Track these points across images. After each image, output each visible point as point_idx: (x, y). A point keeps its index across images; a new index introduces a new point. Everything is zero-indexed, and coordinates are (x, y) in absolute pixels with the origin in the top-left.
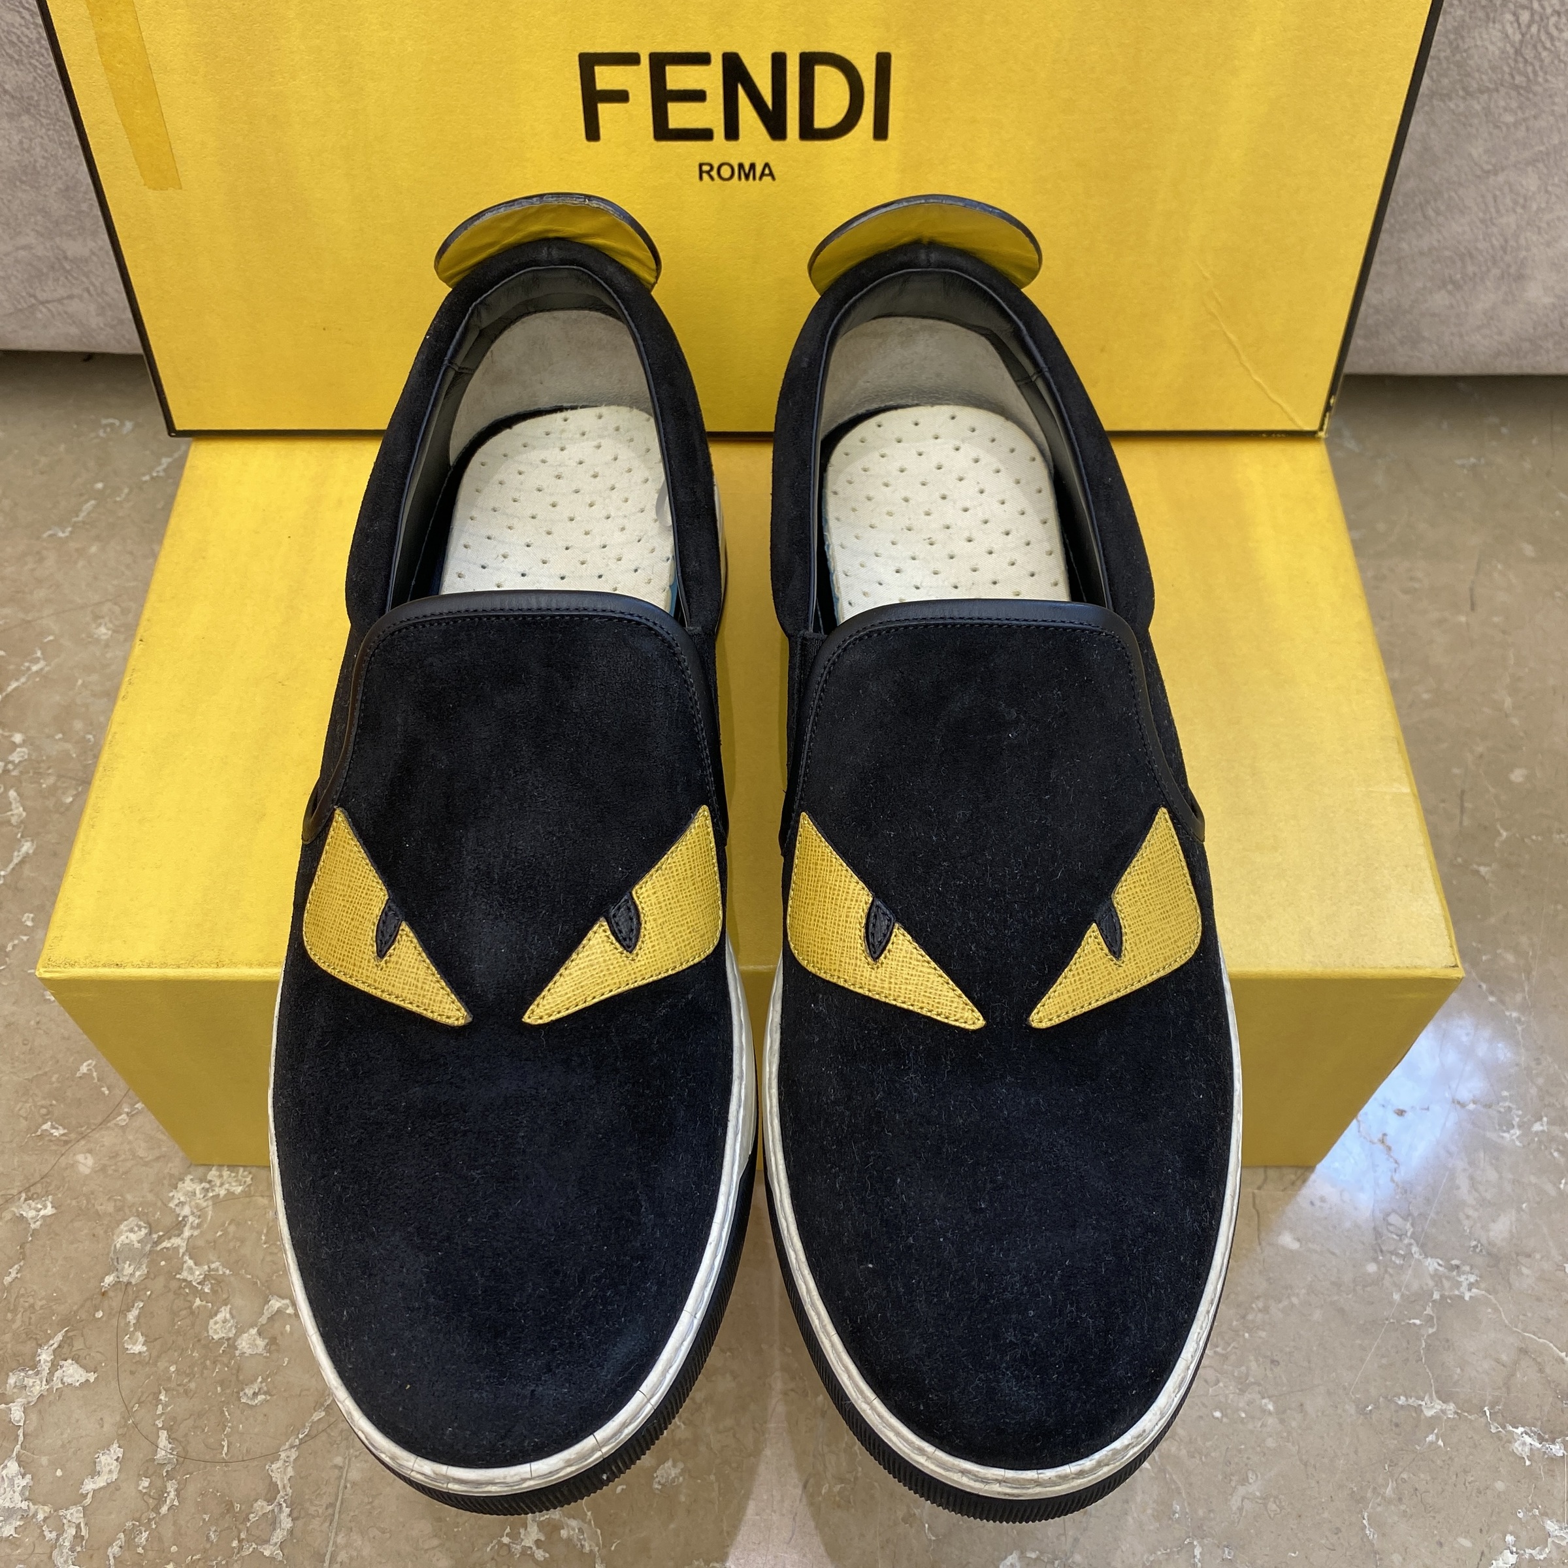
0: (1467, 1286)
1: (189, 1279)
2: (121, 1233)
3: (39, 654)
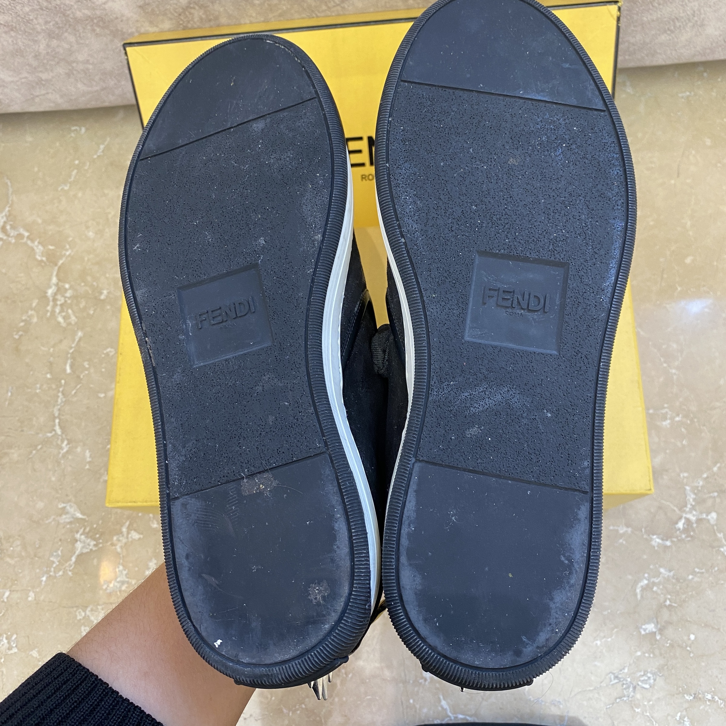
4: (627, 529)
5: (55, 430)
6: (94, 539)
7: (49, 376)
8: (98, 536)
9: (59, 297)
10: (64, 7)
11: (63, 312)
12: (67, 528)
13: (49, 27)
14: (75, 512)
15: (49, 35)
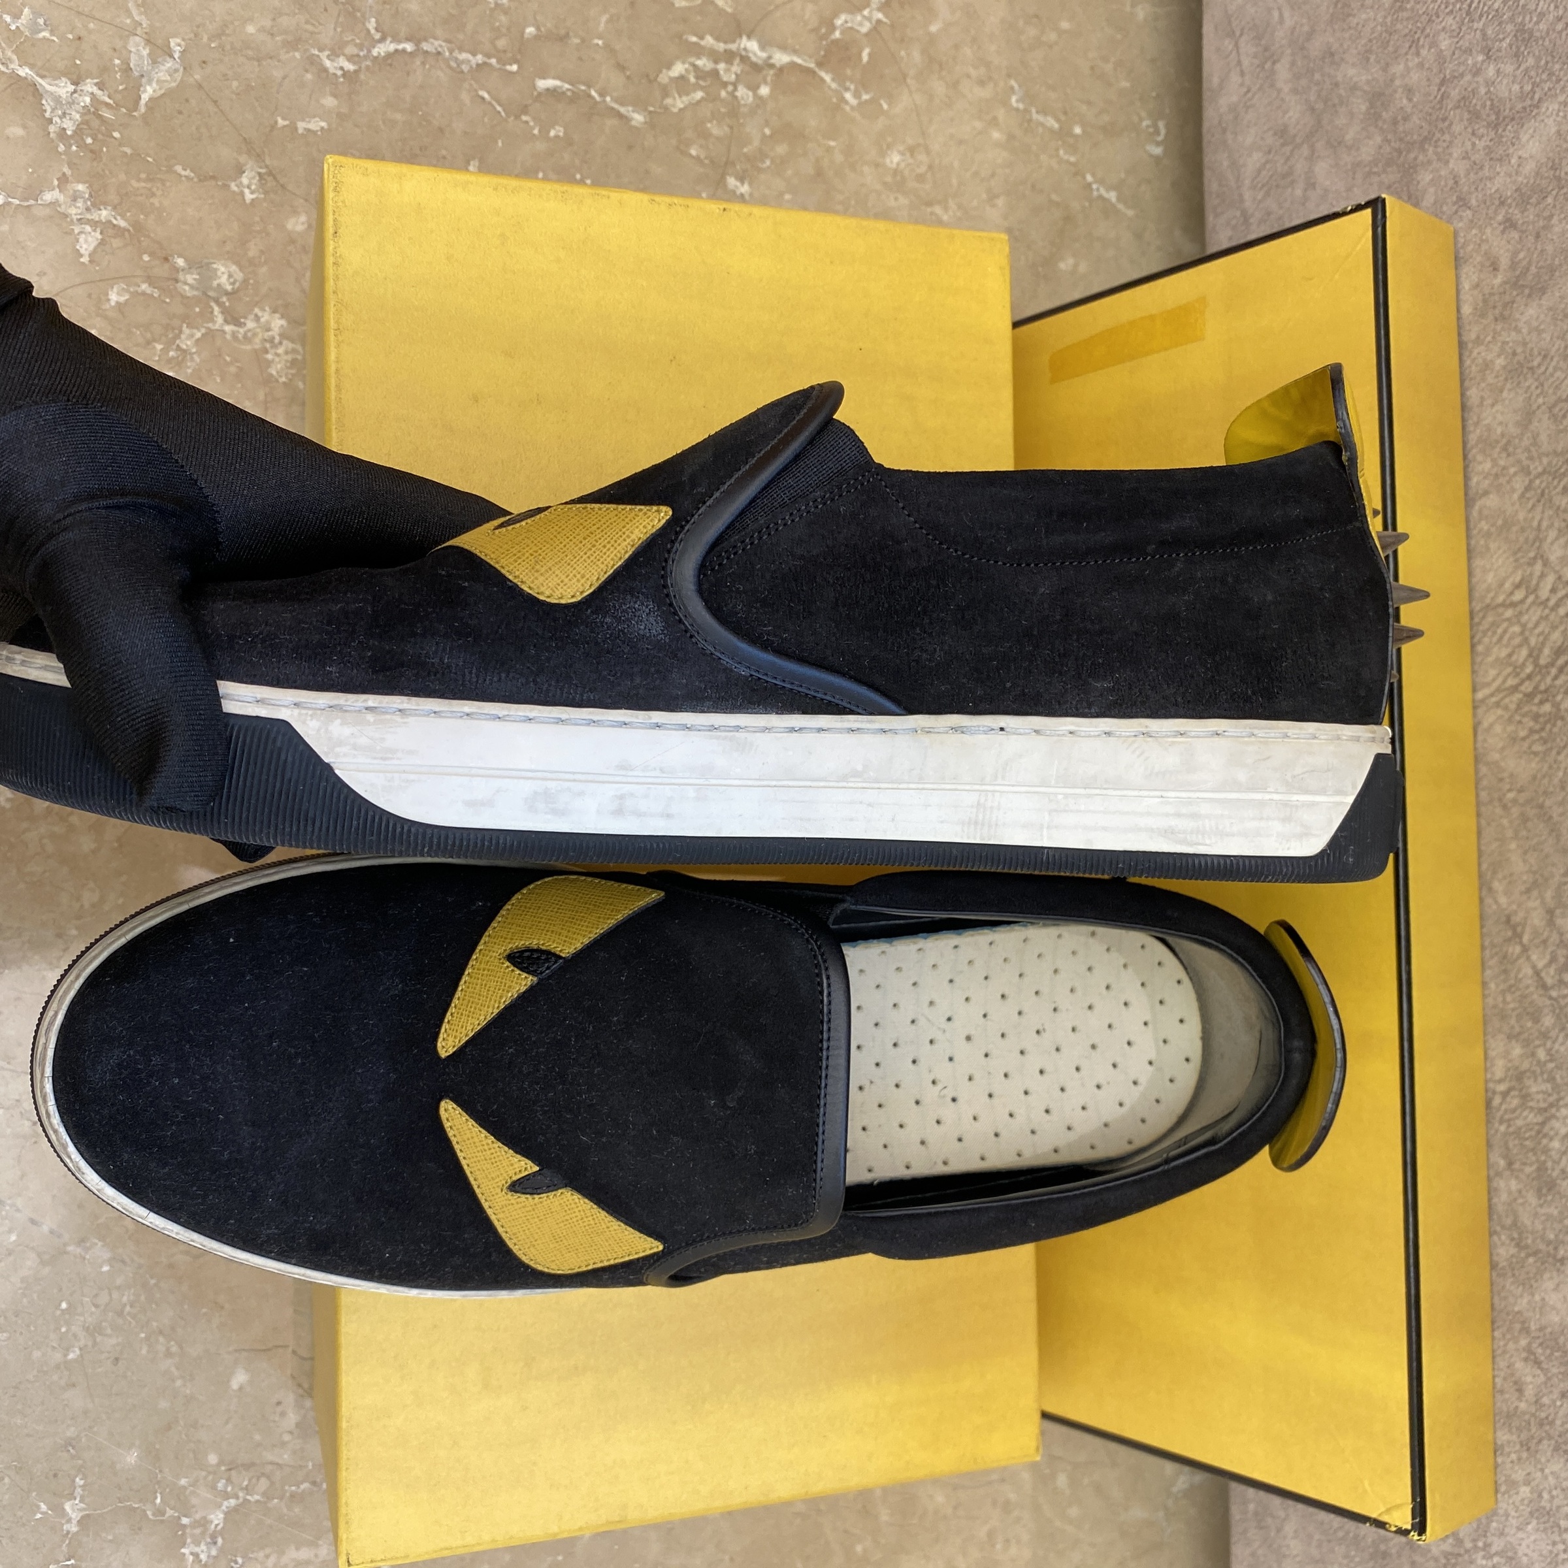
0: (196, 1551)
1: (183, 336)
2: (226, 266)
3: (865, 97)
4: (75, 1522)
5: (383, 39)
6: (78, 132)
7: (530, 30)
8: (89, 141)
9: (736, 68)
10: (1444, 141)
11: (697, 78)
12: (111, 60)
13: (1397, 96)
14: (158, 81)
15: (1381, 94)
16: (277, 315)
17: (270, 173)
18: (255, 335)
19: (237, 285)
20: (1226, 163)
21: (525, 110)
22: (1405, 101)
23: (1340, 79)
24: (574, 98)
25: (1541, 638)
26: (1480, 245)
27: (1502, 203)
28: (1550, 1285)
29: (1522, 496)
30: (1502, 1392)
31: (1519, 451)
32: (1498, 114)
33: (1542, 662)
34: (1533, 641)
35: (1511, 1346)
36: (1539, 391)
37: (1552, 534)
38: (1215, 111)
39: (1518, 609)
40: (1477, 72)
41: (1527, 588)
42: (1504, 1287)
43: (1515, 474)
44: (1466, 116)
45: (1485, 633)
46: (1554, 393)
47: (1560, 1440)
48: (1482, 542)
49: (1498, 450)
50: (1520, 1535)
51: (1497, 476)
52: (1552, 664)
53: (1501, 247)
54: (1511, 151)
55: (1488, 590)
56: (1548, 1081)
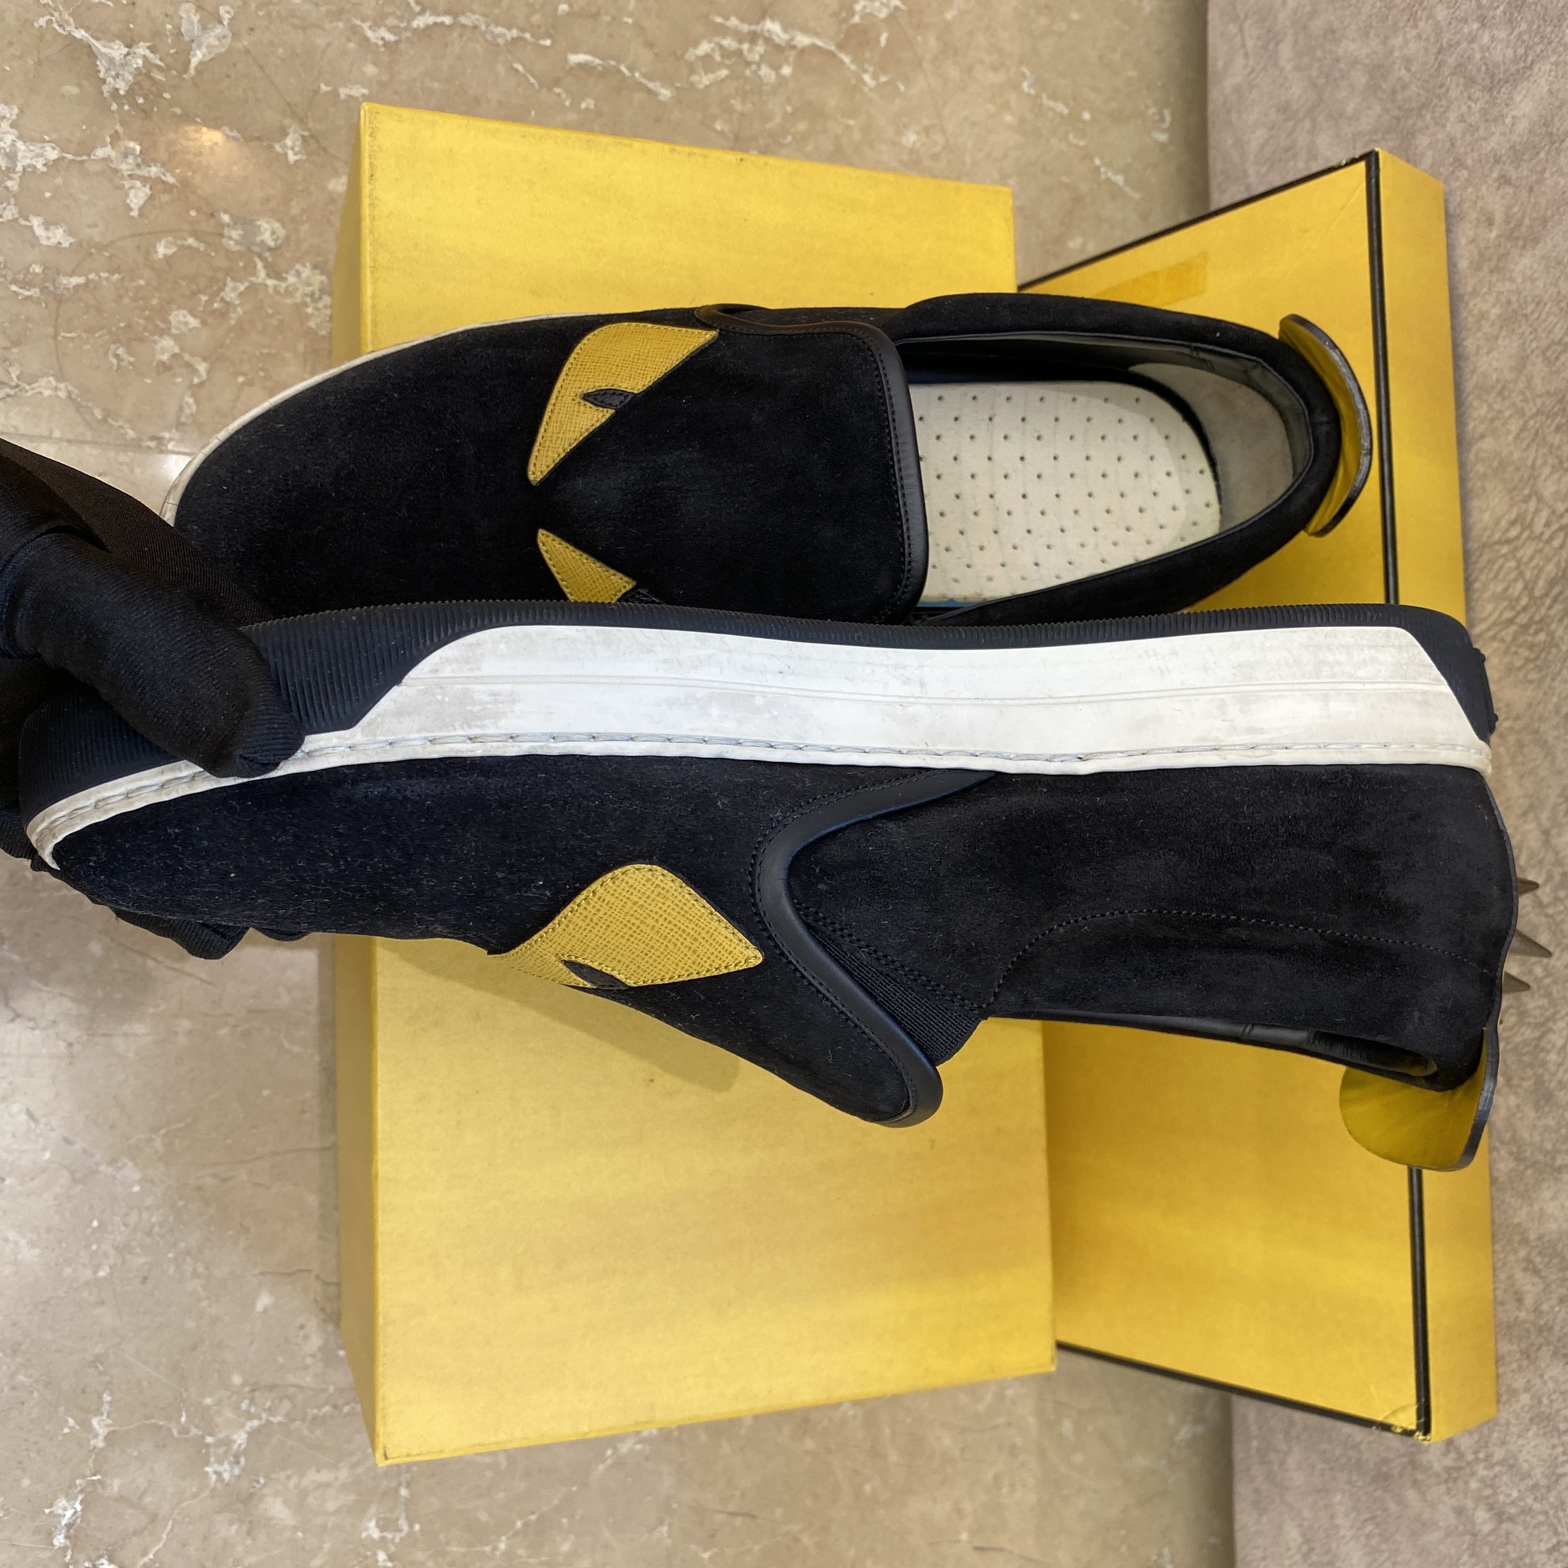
0: (220, 1470)
1: (227, 289)
2: (270, 224)
3: (883, 79)
4: (101, 1437)
5: (422, 12)
6: (131, 92)
7: (563, 8)
8: (141, 101)
9: (760, 48)
10: (1441, 106)
11: (722, 56)
12: (163, 24)
13: (1397, 66)
14: (208, 47)
15: (1379, 67)
16: (317, 271)
17: (312, 136)
18: (297, 289)
19: (279, 242)
20: (1230, 142)
21: (557, 82)
22: (1403, 72)
23: (1341, 52)
24: (605, 73)
25: (1536, 571)
26: (1476, 203)
27: (1497, 161)
28: (1547, 1194)
29: (1517, 437)
30: (1502, 1303)
31: (1514, 394)
32: (1492, 76)
33: (1537, 593)
34: (1528, 574)
35: (1511, 1258)
36: (1532, 337)
37: (1546, 471)
38: (1220, 92)
39: (1514, 544)
40: (1473, 39)
41: (1522, 524)
42: (1503, 1201)
43: (1510, 416)
44: (1462, 81)
45: (1481, 571)
46: (1547, 337)
47: (1559, 1345)
48: (1479, 484)
49: (1493, 395)
50: (1521, 1442)
51: (1492, 420)
52: (1546, 595)
53: (1496, 202)
54: (1506, 111)
55: (1485, 529)
56: (1545, 996)
